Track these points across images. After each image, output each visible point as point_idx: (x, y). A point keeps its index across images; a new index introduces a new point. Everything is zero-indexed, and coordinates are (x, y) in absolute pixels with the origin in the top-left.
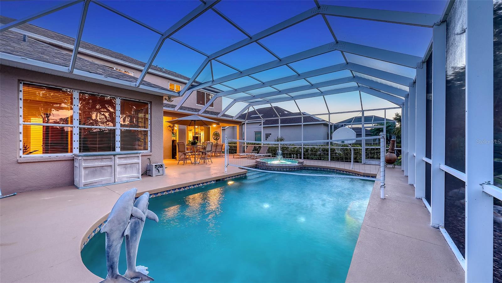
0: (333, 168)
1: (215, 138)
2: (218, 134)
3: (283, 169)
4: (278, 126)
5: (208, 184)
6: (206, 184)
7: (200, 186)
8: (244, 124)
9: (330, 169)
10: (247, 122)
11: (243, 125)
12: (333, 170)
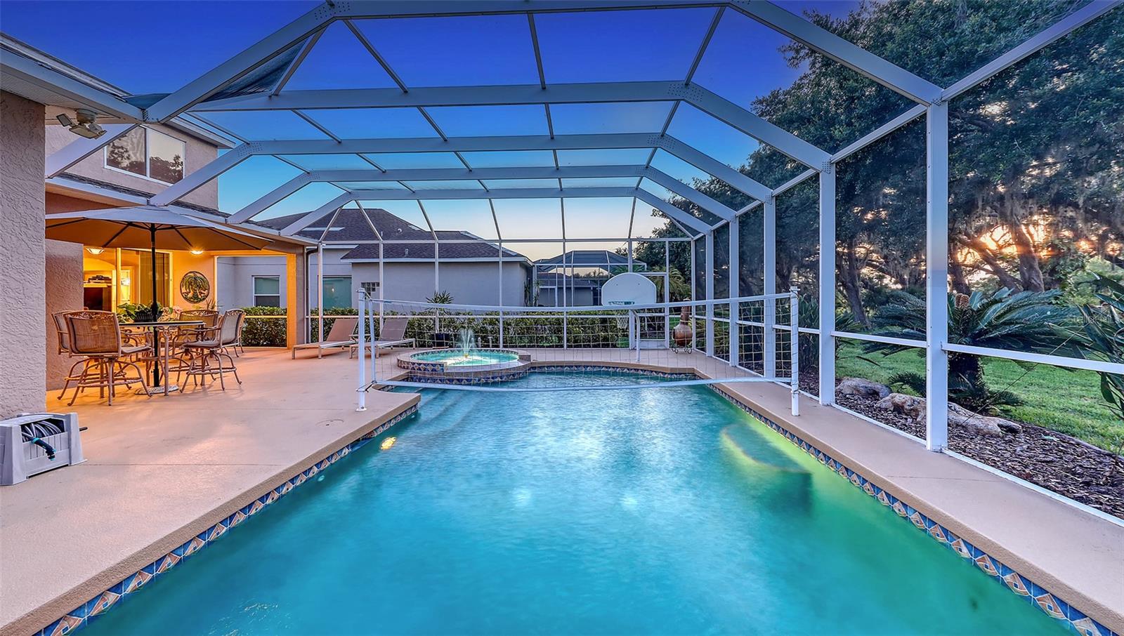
1: (190, 295)
2: (204, 280)
3: (493, 378)
4: (434, 262)
5: (333, 461)
6: (329, 463)
7: (311, 475)
8: (316, 250)
10: (323, 246)
11: (308, 254)
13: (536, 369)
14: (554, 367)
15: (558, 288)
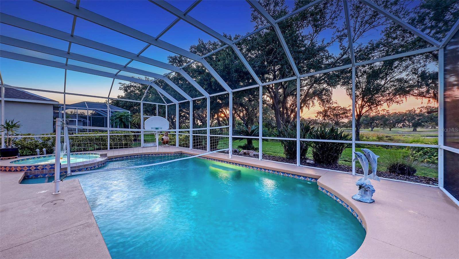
0: (141, 154)
9: (137, 155)
12: (140, 156)
13: (111, 160)
14: (118, 158)
15: (78, 120)
